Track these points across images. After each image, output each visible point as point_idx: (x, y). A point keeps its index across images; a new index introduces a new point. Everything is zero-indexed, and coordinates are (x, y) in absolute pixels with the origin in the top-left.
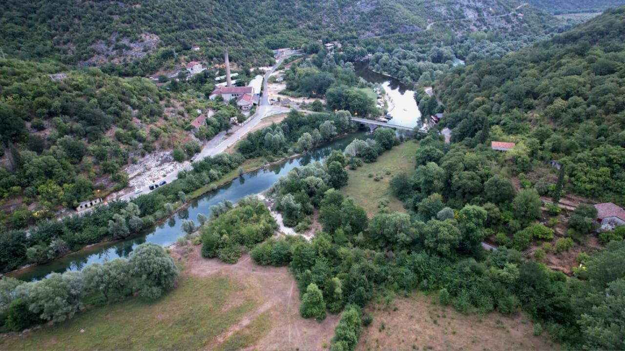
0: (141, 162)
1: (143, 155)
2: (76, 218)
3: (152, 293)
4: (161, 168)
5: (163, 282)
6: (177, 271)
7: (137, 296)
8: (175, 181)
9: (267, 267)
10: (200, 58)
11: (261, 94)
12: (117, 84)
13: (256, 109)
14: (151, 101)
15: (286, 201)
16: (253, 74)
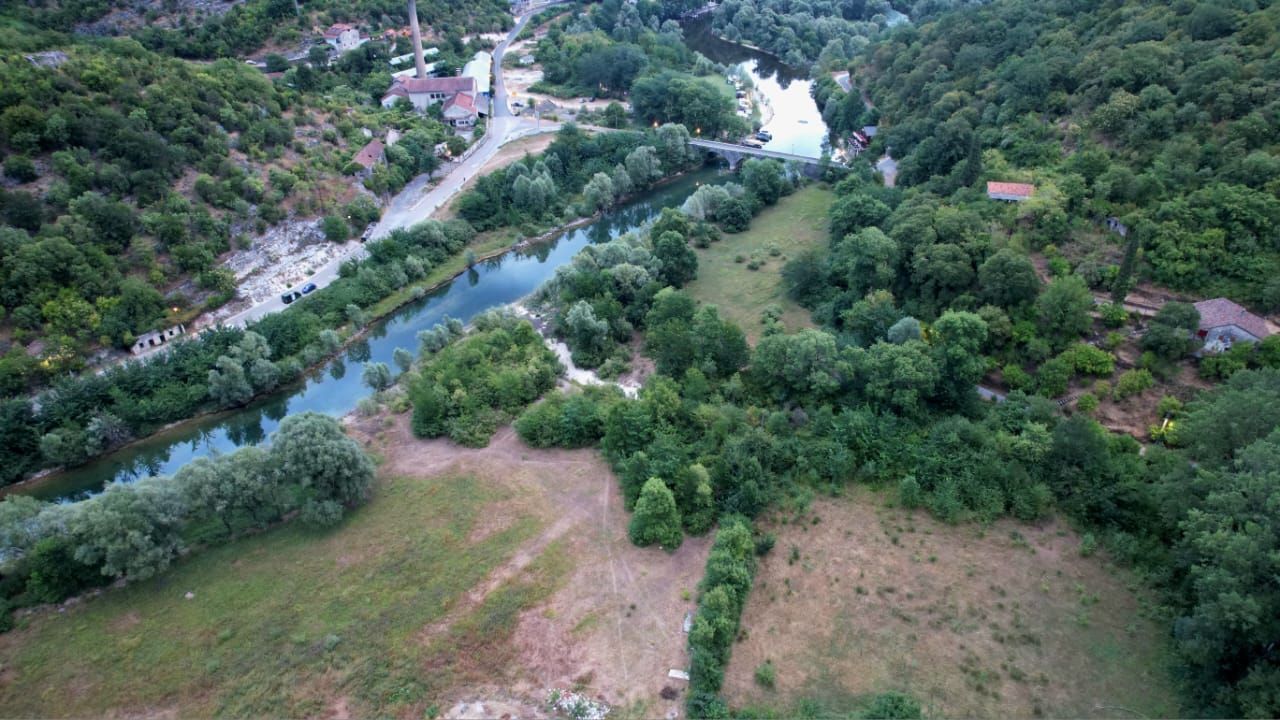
0: (257, 246)
1: (261, 231)
2: (136, 368)
3: (324, 513)
4: (302, 257)
5: (344, 489)
6: (371, 467)
7: (290, 521)
8: (334, 284)
9: (553, 451)
10: (352, 15)
11: (491, 93)
12: (183, 75)
13: (484, 124)
14: (264, 112)
15: (578, 317)
16: (469, 50)
